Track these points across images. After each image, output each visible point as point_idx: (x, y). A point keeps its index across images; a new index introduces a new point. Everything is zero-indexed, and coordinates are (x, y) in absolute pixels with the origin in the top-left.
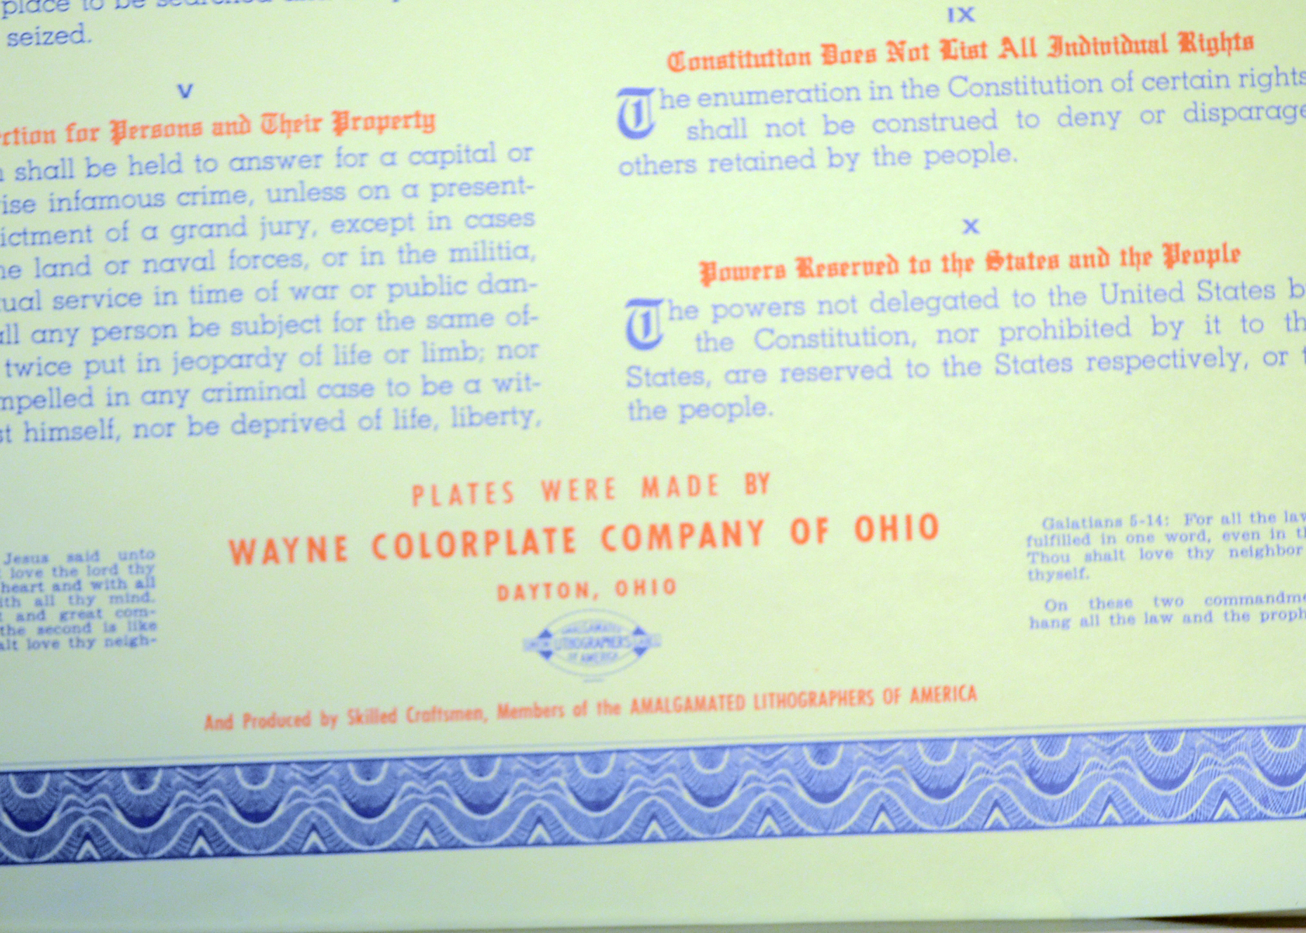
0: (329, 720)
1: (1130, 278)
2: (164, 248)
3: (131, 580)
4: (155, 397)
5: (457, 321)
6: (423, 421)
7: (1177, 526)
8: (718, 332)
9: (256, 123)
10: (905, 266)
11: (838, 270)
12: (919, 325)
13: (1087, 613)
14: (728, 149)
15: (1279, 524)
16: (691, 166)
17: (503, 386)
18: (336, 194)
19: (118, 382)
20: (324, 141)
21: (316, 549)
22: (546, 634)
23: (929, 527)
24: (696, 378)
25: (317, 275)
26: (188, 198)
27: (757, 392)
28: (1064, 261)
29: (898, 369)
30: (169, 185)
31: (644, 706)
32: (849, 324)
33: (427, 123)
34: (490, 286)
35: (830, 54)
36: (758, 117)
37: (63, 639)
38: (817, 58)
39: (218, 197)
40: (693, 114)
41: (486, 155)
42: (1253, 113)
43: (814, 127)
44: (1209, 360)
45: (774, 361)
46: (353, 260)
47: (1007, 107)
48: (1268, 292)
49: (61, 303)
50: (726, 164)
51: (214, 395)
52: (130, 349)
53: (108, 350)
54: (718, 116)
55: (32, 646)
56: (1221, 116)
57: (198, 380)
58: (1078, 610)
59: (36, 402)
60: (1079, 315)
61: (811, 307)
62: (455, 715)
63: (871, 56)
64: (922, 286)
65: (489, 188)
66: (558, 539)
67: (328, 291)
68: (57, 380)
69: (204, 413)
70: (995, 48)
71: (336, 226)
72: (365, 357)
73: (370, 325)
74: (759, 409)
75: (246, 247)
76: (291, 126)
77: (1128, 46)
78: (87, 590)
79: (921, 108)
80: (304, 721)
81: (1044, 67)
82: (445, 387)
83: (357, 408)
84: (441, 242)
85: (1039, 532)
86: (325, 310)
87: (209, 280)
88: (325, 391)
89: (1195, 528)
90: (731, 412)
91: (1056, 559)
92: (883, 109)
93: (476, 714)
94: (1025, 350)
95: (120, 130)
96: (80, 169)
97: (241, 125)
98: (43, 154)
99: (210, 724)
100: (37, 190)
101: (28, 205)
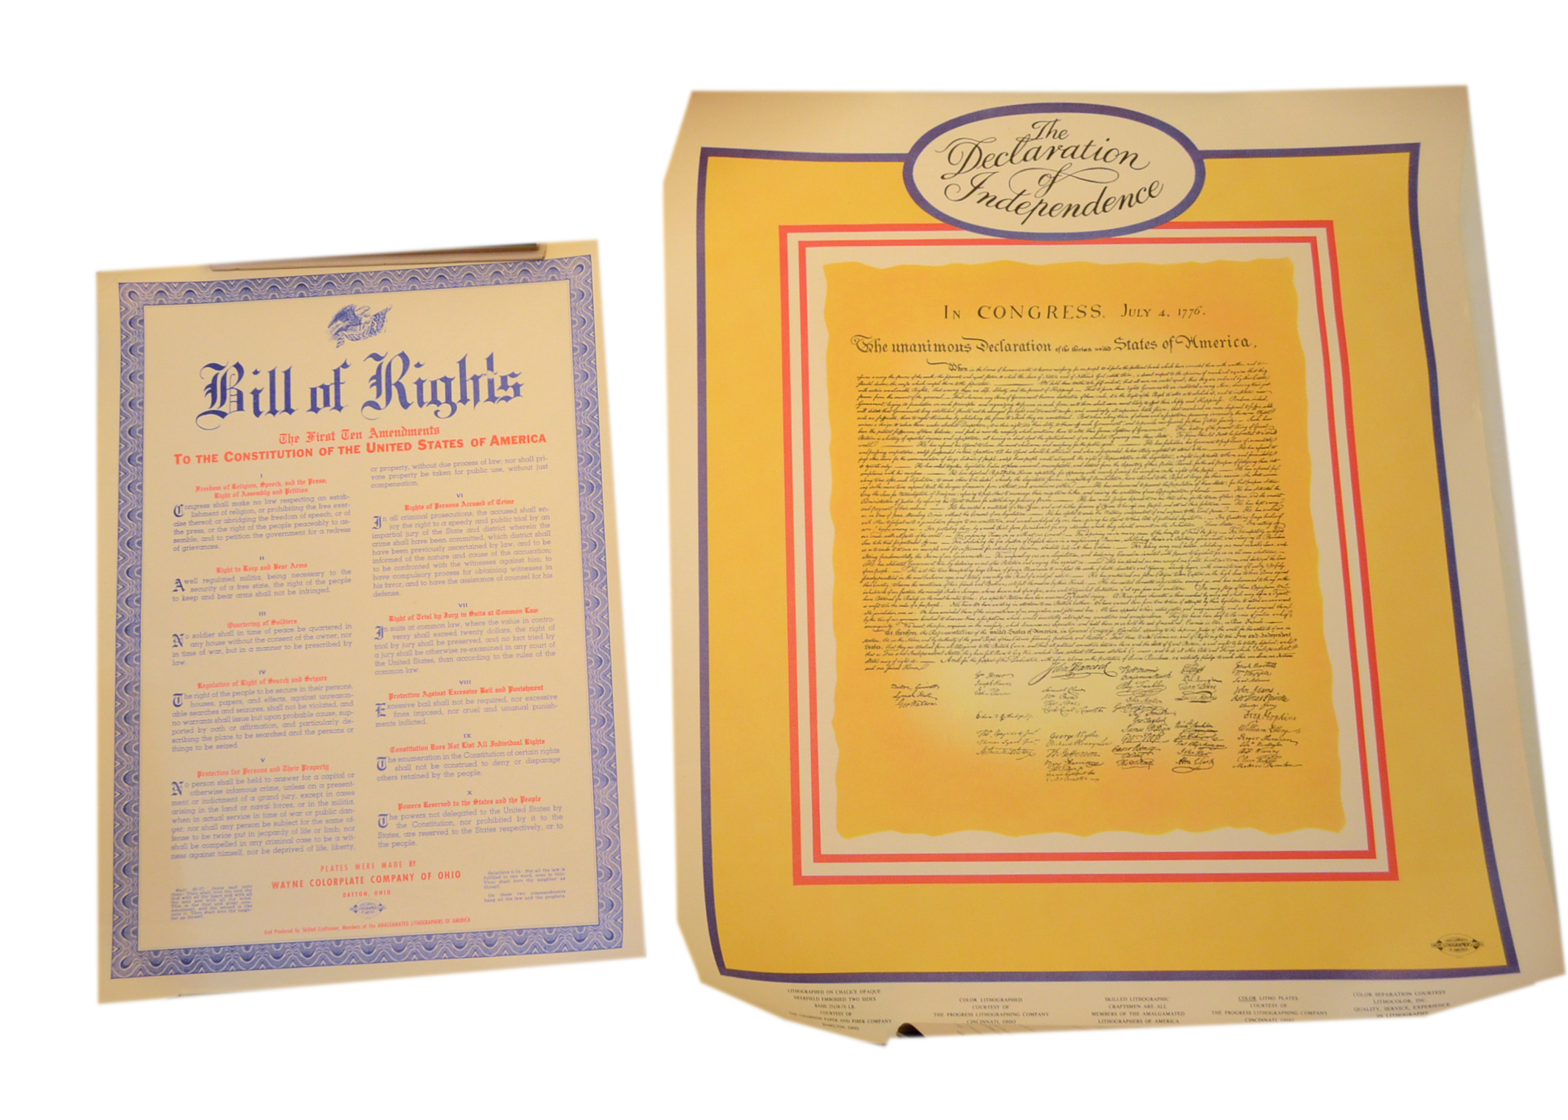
0: (297, 931)
1: (512, 806)
2: (256, 803)
3: (246, 893)
4: (253, 843)
5: (333, 821)
6: (324, 848)
7: (524, 873)
8: (402, 823)
9: (281, 768)
10: (452, 804)
11: (434, 805)
12: (456, 820)
13: (499, 897)
14: (406, 773)
15: (551, 872)
16: (396, 778)
17: (345, 838)
18: (302, 787)
19: (243, 839)
20: (299, 773)
21: (295, 884)
22: (356, 906)
23: (458, 875)
24: (397, 835)
25: (297, 809)
26: (263, 789)
27: (413, 839)
28: (494, 802)
29: (450, 832)
30: (258, 786)
31: (381, 925)
32: (438, 820)
33: (326, 767)
34: (342, 811)
35: (433, 747)
36: (414, 764)
37: (227, 910)
38: (429, 748)
39: (271, 789)
40: (397, 764)
41: (342, 776)
42: (544, 761)
43: (429, 766)
44: (532, 828)
45: (417, 830)
46: (306, 805)
47: (479, 760)
48: (548, 809)
49: (229, 818)
50: (405, 777)
51: (269, 842)
52: (246, 830)
53: (241, 831)
54: (403, 764)
55: (219, 912)
56: (536, 762)
57: (264, 839)
58: (497, 897)
59: (222, 845)
60: (497, 816)
61: (427, 815)
62: (331, 929)
63: (444, 747)
64: (456, 809)
65: (343, 785)
66: (359, 880)
67: (299, 814)
68: (227, 839)
69: (266, 847)
70: (476, 745)
71: (302, 796)
72: (309, 831)
73: (310, 823)
74: (413, 843)
75: (278, 802)
76: (291, 769)
77: (512, 743)
78: (234, 897)
79: (457, 761)
80: (291, 931)
81: (489, 749)
82: (330, 839)
83: (307, 845)
84: (329, 800)
85: (487, 875)
86: (299, 819)
87: (268, 811)
88: (298, 841)
89: (528, 873)
90: (406, 844)
91: (491, 883)
92: (447, 762)
93: (336, 929)
94: (483, 826)
95: (245, 771)
96: (235, 782)
97: (277, 769)
98: (225, 778)
99: (266, 933)
100: (223, 788)
101: (221, 792)
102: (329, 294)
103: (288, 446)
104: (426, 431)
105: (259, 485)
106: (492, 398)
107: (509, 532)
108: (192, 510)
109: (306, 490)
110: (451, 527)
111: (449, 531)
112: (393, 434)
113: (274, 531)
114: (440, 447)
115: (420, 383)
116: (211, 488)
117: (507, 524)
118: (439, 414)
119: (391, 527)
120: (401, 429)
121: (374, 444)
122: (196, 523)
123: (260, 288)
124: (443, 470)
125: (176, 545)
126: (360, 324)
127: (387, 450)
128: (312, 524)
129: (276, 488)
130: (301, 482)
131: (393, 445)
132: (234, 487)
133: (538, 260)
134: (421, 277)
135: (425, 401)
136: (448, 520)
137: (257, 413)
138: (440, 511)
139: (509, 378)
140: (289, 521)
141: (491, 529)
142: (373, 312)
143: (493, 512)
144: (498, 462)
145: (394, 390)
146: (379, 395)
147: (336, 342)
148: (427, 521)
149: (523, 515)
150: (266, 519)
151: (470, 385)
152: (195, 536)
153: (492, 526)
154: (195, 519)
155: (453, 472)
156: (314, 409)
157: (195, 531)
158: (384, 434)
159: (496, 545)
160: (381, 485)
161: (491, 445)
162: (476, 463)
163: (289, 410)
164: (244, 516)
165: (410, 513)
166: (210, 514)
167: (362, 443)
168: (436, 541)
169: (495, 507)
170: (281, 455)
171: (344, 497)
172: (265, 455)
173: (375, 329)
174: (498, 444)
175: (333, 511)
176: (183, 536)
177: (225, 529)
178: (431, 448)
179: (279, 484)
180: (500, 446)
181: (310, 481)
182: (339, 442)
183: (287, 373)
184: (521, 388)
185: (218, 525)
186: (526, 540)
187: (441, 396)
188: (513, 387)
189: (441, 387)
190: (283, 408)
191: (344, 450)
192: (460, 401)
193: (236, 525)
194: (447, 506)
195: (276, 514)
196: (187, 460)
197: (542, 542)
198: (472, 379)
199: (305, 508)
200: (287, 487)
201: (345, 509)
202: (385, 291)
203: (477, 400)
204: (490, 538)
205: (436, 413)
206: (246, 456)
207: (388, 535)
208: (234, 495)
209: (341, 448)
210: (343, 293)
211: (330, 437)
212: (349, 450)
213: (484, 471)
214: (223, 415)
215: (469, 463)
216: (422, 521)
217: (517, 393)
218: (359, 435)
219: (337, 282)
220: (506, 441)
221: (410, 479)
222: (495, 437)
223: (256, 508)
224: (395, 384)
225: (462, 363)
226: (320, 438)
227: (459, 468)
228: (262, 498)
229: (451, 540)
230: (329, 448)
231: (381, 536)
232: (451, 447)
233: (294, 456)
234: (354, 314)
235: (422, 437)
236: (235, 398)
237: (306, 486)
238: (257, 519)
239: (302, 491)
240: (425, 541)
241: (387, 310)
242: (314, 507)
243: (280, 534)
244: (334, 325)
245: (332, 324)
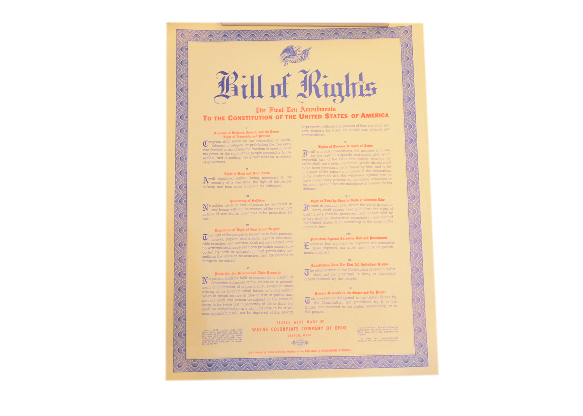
0: (265, 352)
1: (371, 295)
2: (244, 289)
3: (239, 333)
4: (243, 309)
5: (283, 299)
6: (278, 313)
7: (377, 328)
8: (317, 301)
9: (257, 273)
10: (342, 293)
11: (333, 293)
12: (344, 301)
13: (365, 340)
14: (319, 277)
15: (391, 328)
16: (314, 279)
17: (289, 308)
18: (268, 282)
19: (238, 307)
20: (266, 275)
21: (264, 329)
22: (294, 341)
23: (345, 328)
24: (314, 307)
25: (265, 293)
26: (248, 282)
27: (322, 309)
28: (363, 293)
29: (341, 307)
30: (245, 281)
31: (307, 351)
32: (334, 301)
33: (280, 273)
34: (287, 295)
35: (332, 265)
36: (323, 273)
37: (230, 341)
38: (331, 266)
39: (252, 282)
40: (314, 272)
41: (287, 277)
42: (388, 274)
43: (330, 274)
44: (382, 306)
45: (325, 305)
46: (269, 291)
47: (356, 272)
48: (389, 297)
49: (231, 296)
50: (319, 279)
51: (251, 309)
52: (240, 302)
53: (237, 302)
54: (318, 273)
55: (226, 342)
56: (383, 274)
57: (248, 307)
58: (364, 339)
59: (227, 309)
60: (364, 300)
61: (330, 298)
62: (282, 352)
63: (338, 265)
64: (344, 296)
65: (288, 282)
66: (296, 328)
67: (266, 295)
68: (230, 306)
69: (249, 311)
70: (354, 264)
71: (267, 286)
72: (271, 304)
73: (271, 300)
74: (323, 312)
75: (255, 289)
76: (262, 273)
77: (372, 265)
78: (233, 334)
79: (344, 272)
80: (262, 352)
81: (360, 267)
82: (281, 308)
83: (270, 311)
84: (281, 289)
85: (359, 329)
86: (266, 298)
87: (251, 293)
88: (265, 308)
89: (380, 328)
90: (319, 312)
91: (361, 332)
92: (339, 272)
93: (284, 352)
94: (358, 304)
95: (239, 273)
96: (234, 278)
97: (255, 273)
98: (229, 276)
99: (249, 353)
100: (228, 281)
101: (227, 283)
102: (281, 39)
103: (260, 114)
104: (329, 109)
105: (245, 132)
106: (362, 94)
107: (370, 161)
108: (212, 144)
109: (269, 136)
110: (341, 157)
111: (340, 159)
112: (313, 110)
113: (253, 155)
114: (336, 118)
115: (326, 85)
116: (222, 133)
117: (369, 157)
118: (335, 101)
119: (312, 156)
120: (317, 108)
121: (303, 114)
122: (214, 150)
123: (246, 35)
124: (338, 129)
125: (204, 160)
126: (296, 55)
127: (310, 118)
128: (272, 153)
129: (254, 135)
130: (267, 132)
131: (312, 115)
132: (233, 133)
133: (385, 27)
134: (326, 33)
135: (328, 94)
136: (340, 153)
137: (245, 97)
138: (336, 149)
139: (370, 85)
140: (261, 151)
141: (361, 159)
142: (302, 49)
143: (363, 151)
144: (365, 126)
145: (313, 89)
146: (305, 90)
147: (284, 63)
148: (329, 153)
149: (377, 153)
150: (249, 149)
151: (351, 87)
152: (214, 156)
153: (362, 157)
154: (214, 148)
155: (342, 130)
156: (273, 96)
157: (214, 154)
158: (308, 110)
159: (364, 167)
160: (306, 135)
161: (361, 117)
162: (354, 126)
163: (260, 96)
164: (238, 148)
165: (321, 149)
166: (221, 146)
167: (297, 114)
168: (334, 164)
169: (364, 148)
170: (257, 118)
171: (288, 140)
172: (248, 118)
173: (304, 58)
174: (365, 117)
175: (283, 147)
176: (208, 156)
177: (229, 154)
178: (331, 118)
179: (256, 132)
180: (366, 118)
181: (271, 132)
182: (285, 113)
183: (260, 78)
184: (376, 90)
185: (225, 151)
186: (379, 165)
187: (337, 92)
188: (372, 89)
189: (336, 88)
190: (258, 95)
191: (288, 117)
192: (346, 95)
193: (234, 152)
194: (340, 147)
195: (254, 147)
196: (209, 119)
197: (386, 166)
198: (352, 84)
199: (269, 145)
200: (260, 134)
201: (289, 146)
202: (309, 39)
203: (354, 95)
204: (361, 163)
205: (334, 100)
206: (239, 118)
207: (310, 160)
208: (233, 137)
209: (287, 116)
210: (287, 39)
211: (281, 110)
212: (291, 117)
213: (358, 130)
214: (227, 97)
215: (351, 126)
216: (327, 154)
217: (374, 92)
218: (296, 110)
219: (284, 34)
220: (368, 116)
221: (321, 133)
222: (363, 114)
223: (244, 144)
224: (313, 85)
225: (347, 77)
226: (276, 110)
227: (345, 128)
228: (247, 139)
229: (342, 163)
230: (281, 116)
231: (307, 160)
232: (341, 118)
233: (263, 119)
234: (293, 50)
235: (327, 112)
236: (233, 89)
237: (269, 134)
238: (245, 149)
239: (267, 136)
240: (329, 164)
241: (309, 49)
242: (273, 145)
243: (256, 157)
244: (283, 55)
245: (282, 54)
